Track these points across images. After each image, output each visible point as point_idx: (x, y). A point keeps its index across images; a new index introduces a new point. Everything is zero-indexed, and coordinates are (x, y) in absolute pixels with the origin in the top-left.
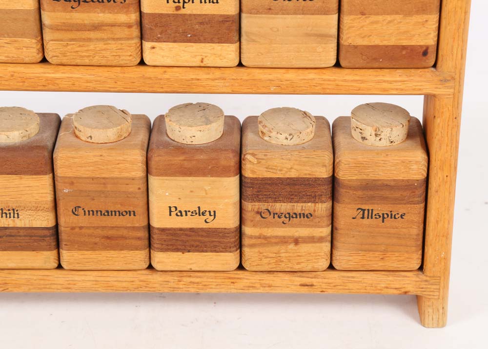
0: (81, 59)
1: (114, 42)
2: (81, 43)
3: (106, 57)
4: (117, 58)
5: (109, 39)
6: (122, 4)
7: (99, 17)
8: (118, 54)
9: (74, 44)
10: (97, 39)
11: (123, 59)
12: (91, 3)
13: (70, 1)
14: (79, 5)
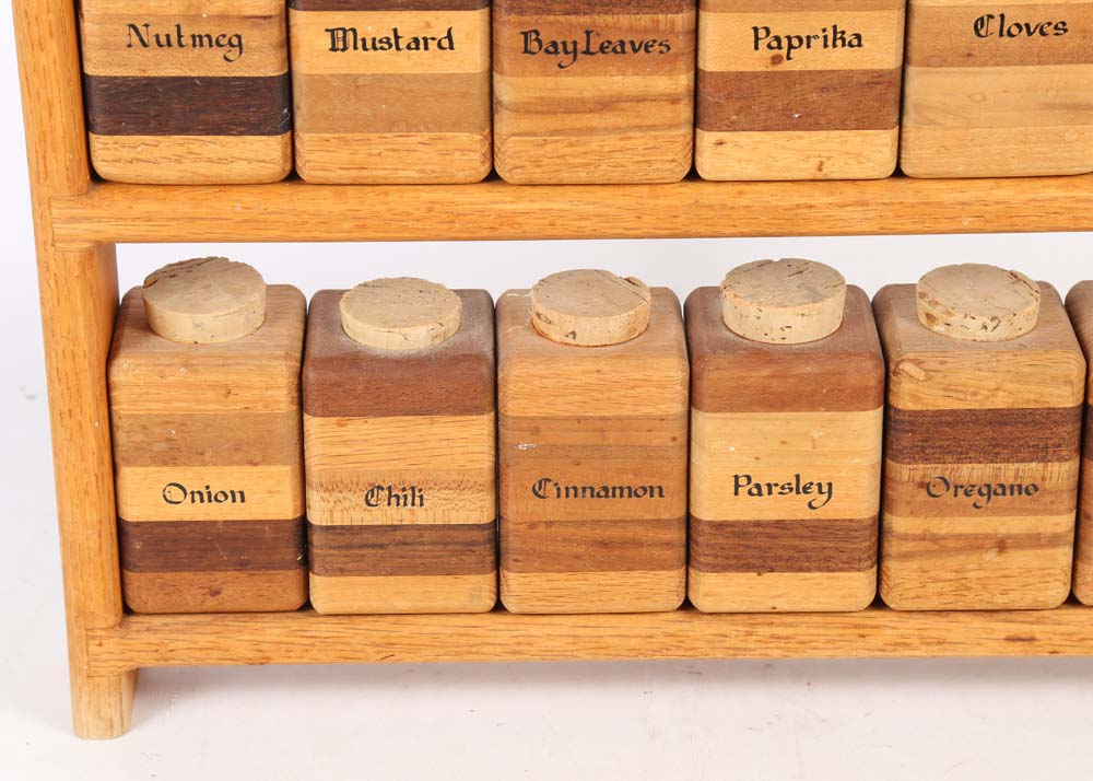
0: (572, 172)
1: (639, 134)
2: (574, 139)
3: (622, 166)
4: (644, 166)
5: (630, 128)
6: (662, 55)
7: (613, 83)
8: (647, 158)
9: (557, 141)
10: (606, 129)
11: (657, 169)
12: (600, 55)
13: (556, 52)
14: (574, 59)
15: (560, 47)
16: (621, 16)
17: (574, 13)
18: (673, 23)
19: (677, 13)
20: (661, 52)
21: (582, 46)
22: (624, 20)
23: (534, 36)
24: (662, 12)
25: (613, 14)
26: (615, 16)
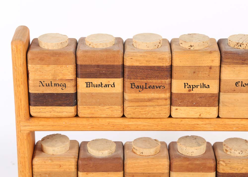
0: (142, 115)
1: (158, 107)
2: (142, 108)
3: (154, 114)
4: (159, 114)
5: (156, 105)
6: (163, 89)
7: (152, 95)
8: (160, 112)
9: (139, 108)
10: (150, 106)
11: (162, 115)
12: (149, 89)
13: (138, 88)
14: (143, 90)
15: (139, 87)
16: (154, 80)
17: (143, 79)
18: (166, 82)
19: (167, 79)
20: (163, 88)
21: (144, 87)
22: (154, 81)
23: (133, 84)
24: (163, 79)
25: (152, 79)
26: (152, 80)
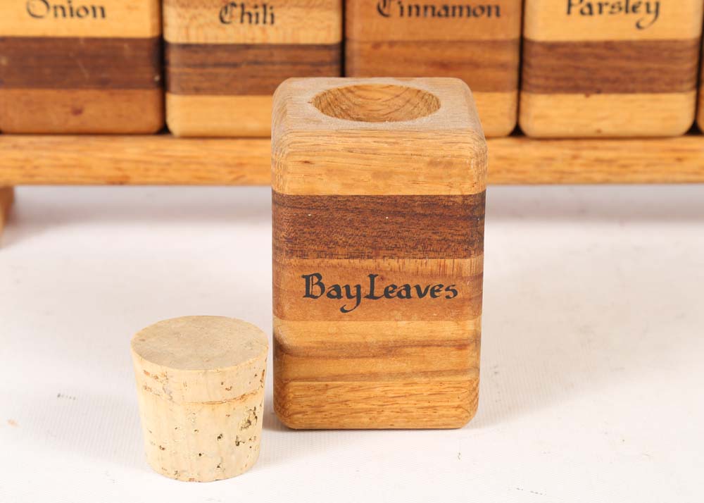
0: (353, 418)
1: (424, 380)
2: (356, 384)
3: (406, 412)
4: (430, 412)
5: (415, 373)
6: (448, 301)
7: (398, 328)
8: (432, 404)
9: (340, 386)
10: (390, 375)
11: (443, 416)
12: (385, 300)
13: (339, 296)
14: (358, 304)
15: (343, 291)
16: (407, 261)
17: (357, 257)
18: (460, 268)
19: (465, 257)
20: (448, 297)
21: (366, 290)
22: (411, 264)
23: (316, 280)
24: (449, 256)
25: (399, 258)
26: (400, 260)
